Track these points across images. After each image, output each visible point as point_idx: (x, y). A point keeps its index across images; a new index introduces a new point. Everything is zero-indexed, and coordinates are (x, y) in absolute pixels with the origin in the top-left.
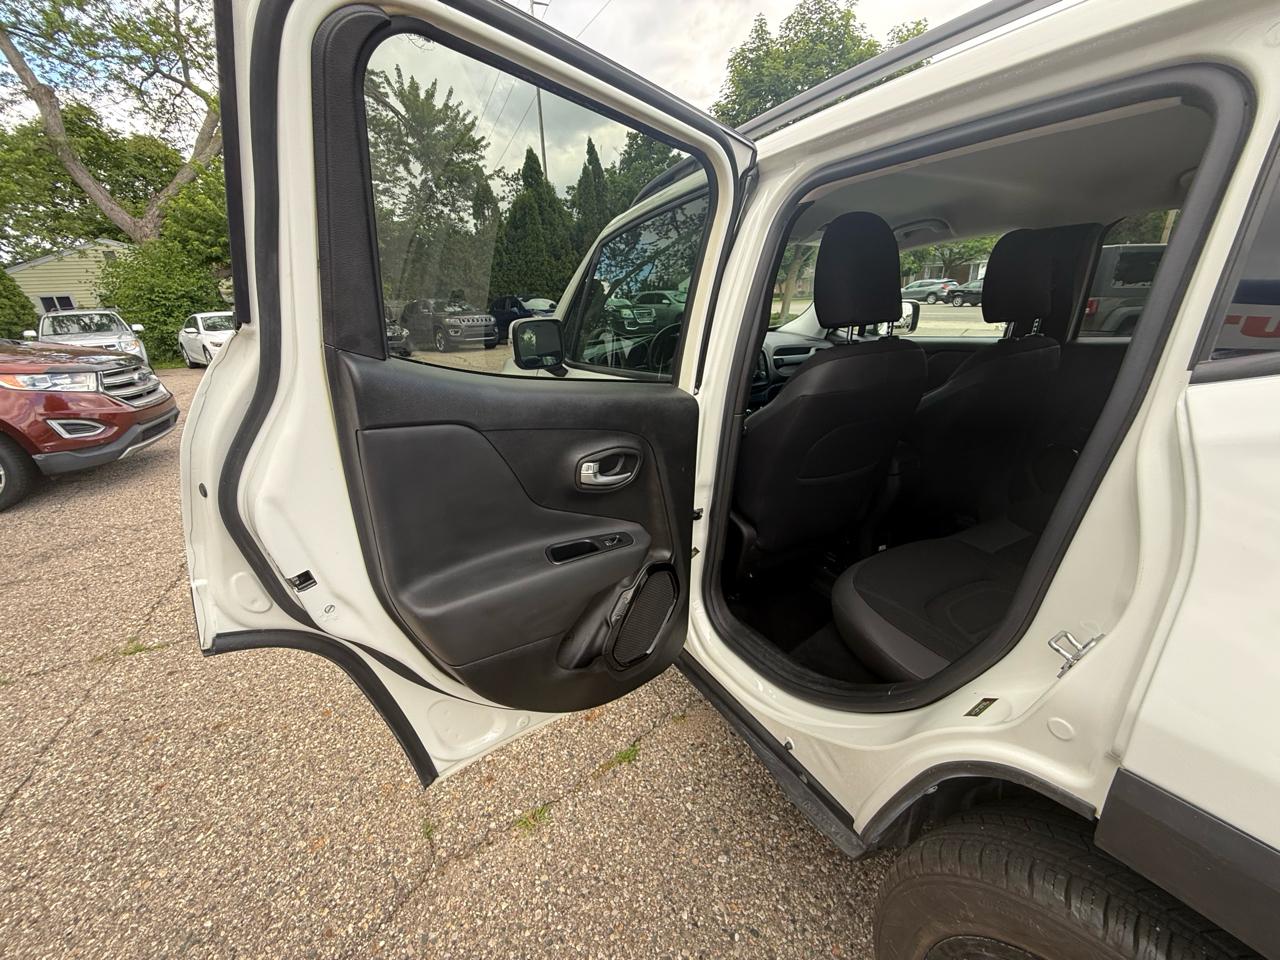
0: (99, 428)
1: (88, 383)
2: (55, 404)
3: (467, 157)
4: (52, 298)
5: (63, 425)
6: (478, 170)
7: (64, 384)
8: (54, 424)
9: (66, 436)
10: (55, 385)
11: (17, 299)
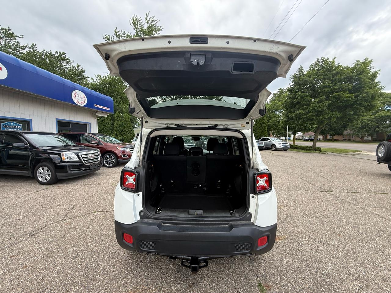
0: (127, 156)
1: (128, 150)
2: (124, 152)
7: (125, 149)
8: (122, 155)
9: (123, 157)
11: (133, 134)
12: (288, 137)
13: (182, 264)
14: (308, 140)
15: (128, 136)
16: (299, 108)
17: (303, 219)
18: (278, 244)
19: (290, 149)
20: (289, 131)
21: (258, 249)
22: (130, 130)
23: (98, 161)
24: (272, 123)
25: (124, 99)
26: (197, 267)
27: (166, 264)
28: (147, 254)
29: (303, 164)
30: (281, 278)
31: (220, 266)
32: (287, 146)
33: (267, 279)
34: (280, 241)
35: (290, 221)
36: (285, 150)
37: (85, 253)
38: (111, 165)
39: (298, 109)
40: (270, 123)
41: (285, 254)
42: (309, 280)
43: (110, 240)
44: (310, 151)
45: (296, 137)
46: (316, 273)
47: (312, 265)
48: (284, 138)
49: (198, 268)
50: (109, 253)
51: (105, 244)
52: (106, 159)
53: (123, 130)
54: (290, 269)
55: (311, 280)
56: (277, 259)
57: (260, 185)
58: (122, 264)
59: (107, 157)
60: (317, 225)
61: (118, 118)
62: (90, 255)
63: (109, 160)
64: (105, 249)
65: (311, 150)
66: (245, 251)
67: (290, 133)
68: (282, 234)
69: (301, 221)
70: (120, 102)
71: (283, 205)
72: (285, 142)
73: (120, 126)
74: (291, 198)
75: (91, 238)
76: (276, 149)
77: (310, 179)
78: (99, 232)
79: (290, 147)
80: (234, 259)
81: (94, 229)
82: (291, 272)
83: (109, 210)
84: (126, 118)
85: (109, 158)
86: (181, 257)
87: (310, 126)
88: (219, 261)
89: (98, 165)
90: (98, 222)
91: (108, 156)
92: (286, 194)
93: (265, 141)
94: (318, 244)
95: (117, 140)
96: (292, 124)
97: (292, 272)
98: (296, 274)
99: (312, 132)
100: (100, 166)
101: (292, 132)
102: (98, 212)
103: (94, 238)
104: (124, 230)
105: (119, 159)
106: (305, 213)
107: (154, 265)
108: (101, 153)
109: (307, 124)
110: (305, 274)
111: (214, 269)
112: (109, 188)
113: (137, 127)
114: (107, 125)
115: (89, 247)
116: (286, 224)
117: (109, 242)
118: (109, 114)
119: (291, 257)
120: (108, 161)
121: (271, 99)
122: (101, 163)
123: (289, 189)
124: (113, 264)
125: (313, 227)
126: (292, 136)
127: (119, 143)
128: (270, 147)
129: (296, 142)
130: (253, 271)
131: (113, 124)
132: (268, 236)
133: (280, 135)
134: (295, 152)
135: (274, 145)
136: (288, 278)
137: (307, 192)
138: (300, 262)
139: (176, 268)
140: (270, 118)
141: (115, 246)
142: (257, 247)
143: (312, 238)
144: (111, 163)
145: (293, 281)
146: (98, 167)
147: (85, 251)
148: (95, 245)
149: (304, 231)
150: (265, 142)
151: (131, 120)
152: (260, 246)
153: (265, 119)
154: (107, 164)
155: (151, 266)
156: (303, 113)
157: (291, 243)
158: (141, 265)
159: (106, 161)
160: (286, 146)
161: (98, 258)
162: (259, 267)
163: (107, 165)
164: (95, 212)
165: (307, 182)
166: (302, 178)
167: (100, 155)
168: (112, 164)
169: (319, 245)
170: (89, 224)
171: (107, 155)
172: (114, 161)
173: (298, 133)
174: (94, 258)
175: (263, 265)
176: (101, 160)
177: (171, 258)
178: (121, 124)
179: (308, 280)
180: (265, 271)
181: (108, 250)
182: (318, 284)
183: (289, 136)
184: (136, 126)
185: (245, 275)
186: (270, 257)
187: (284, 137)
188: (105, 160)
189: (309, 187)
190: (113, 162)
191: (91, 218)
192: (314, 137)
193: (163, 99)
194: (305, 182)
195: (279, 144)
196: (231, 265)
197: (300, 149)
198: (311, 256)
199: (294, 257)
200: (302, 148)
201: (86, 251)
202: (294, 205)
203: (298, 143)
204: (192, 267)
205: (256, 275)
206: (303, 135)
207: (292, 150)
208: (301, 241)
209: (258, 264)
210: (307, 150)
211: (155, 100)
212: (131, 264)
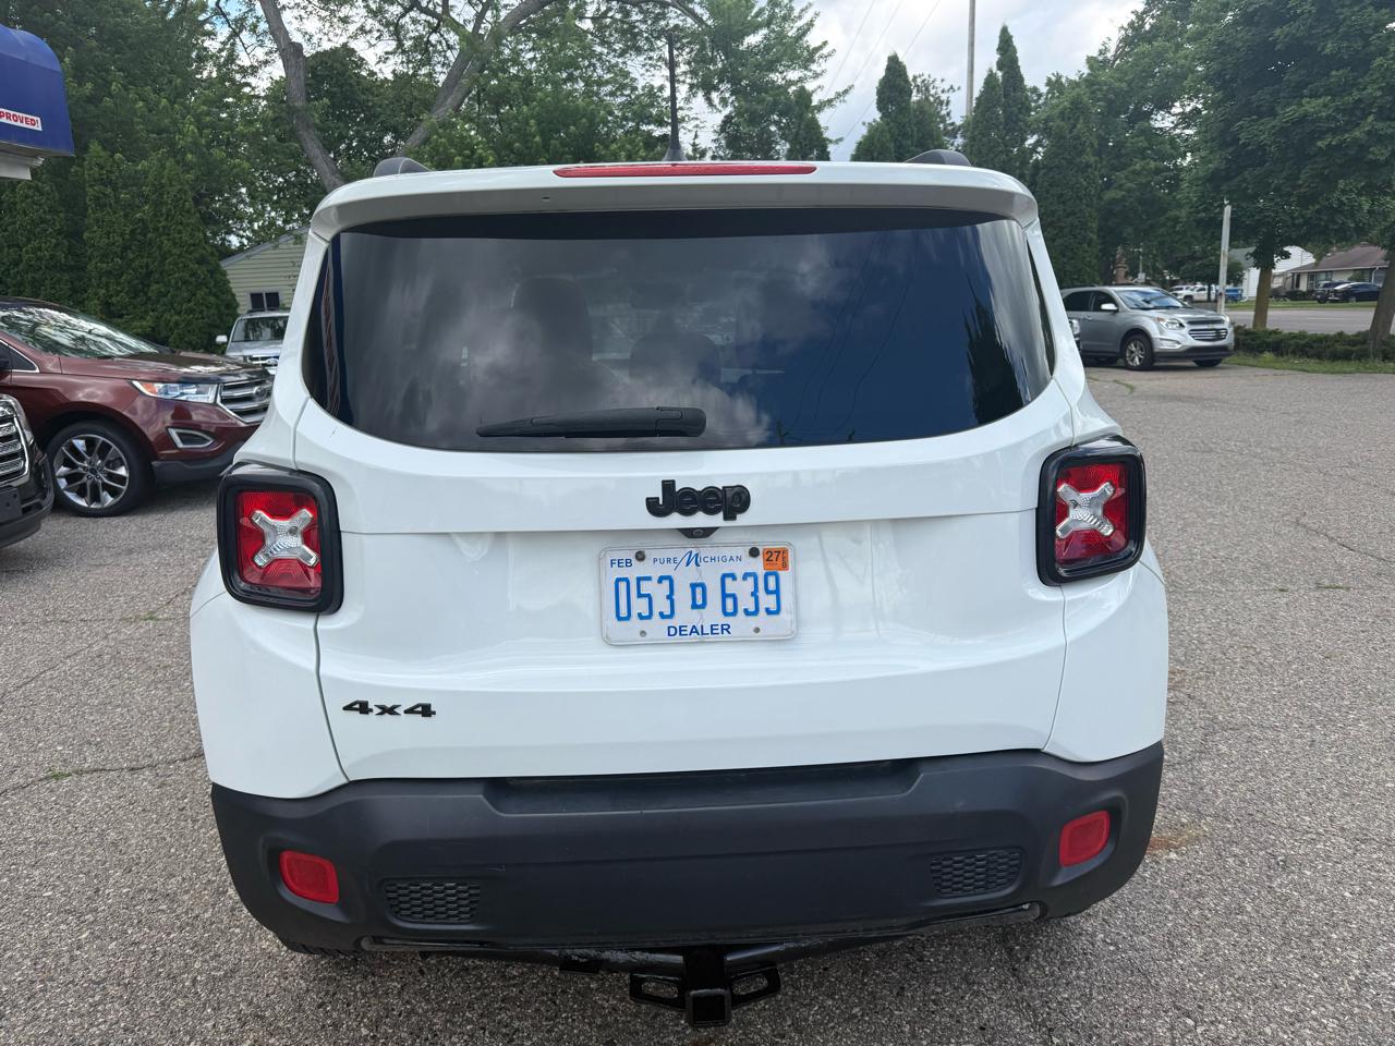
0: (206, 440)
1: (209, 395)
2: (181, 411)
3: (793, 75)
4: (261, 294)
5: (179, 435)
6: (804, 96)
7: (191, 394)
8: (174, 433)
9: (181, 445)
10: (182, 394)
11: (224, 297)
12: (1228, 283)
13: (637, 993)
14: (1346, 297)
15: (192, 311)
16: (1300, 86)
17: (1301, 737)
18: (1160, 867)
19: (1234, 358)
20: (1231, 246)
21: (1058, 882)
22: (202, 271)
23: (18, 473)
24: (1129, 191)
25: (130, 47)
26: (721, 997)
27: (538, 1010)
28: (422, 972)
29: (1311, 442)
30: (1172, 1029)
31: (841, 998)
32: (1219, 335)
33: (1099, 1036)
34: (1173, 856)
35: (1224, 749)
36: (1203, 360)
37: (44, 990)
38: (109, 500)
39: (1297, 93)
40: (1119, 194)
41: (1197, 912)
42: (1321, 1024)
43: (184, 918)
44: (1353, 365)
45: (1276, 283)
46: (1358, 989)
47: (1337, 957)
48: (1196, 291)
49: (727, 1002)
50: (194, 981)
51: (161, 939)
52: (67, 463)
53: (149, 274)
54: (1221, 983)
55: (1332, 1024)
56: (1154, 940)
57: (1074, 528)
58: (279, 1028)
59: (73, 449)
60: (1373, 760)
61: (109, 190)
62: (81, 998)
63: (93, 471)
64: (163, 966)
65: (1362, 356)
66: (986, 888)
67: (1240, 254)
68: (1184, 820)
69: (1286, 748)
70: (108, 71)
71: (1190, 671)
72: (1208, 314)
73: (125, 248)
74: (1232, 633)
75: (69, 912)
76: (1156, 361)
77: (1344, 524)
78: (111, 881)
79: (1236, 340)
80: (921, 960)
81: (76, 867)
82: (1229, 993)
83: (147, 761)
84: (159, 188)
85: (89, 452)
86: (621, 957)
87: (1366, 207)
88: (833, 973)
89: (23, 501)
90: (88, 829)
91: (80, 444)
92: (1209, 610)
93: (1086, 309)
94: (1375, 856)
95: (120, 336)
96: (1255, 197)
97: (1233, 995)
98: (1255, 1002)
99: (1373, 248)
100: (39, 506)
101: (1252, 250)
102: (80, 773)
103: (82, 914)
104: (280, 835)
105: (157, 459)
106: (1310, 708)
107: (469, 1021)
108: (33, 423)
109: (1344, 192)
110: (1299, 1000)
111: (813, 1016)
112: (122, 637)
113: (241, 248)
114: (35, 244)
115: (65, 959)
116: (1205, 767)
117: (181, 928)
118: (40, 161)
119: (1232, 928)
120: (81, 476)
121: (1131, 24)
122: (42, 491)
123: (1223, 582)
124: (226, 1031)
125: (1354, 774)
126: (1252, 277)
127: (140, 356)
128: (1118, 350)
129: (1270, 313)
130: (1025, 1007)
131: (75, 234)
132: (1114, 811)
133: (1174, 269)
134: (1267, 371)
135: (1139, 334)
136: (1212, 1023)
137: (1325, 592)
138: (1273, 947)
139: (599, 1027)
140: (1118, 156)
141: (220, 946)
142: (1055, 869)
143: (1343, 829)
144: (106, 487)
145: (1234, 1035)
146: (26, 510)
147: (42, 981)
148: (100, 948)
149: (1303, 795)
150: (1083, 314)
151: (197, 201)
152: (1067, 865)
153: (1088, 166)
154: (81, 493)
155: (453, 1024)
156: (1328, 118)
157: (1231, 860)
158: (395, 1026)
159: (70, 478)
160: (1212, 334)
161: (132, 1010)
162: (1055, 985)
163: (82, 503)
164: (57, 777)
165: (1332, 539)
166: (1304, 520)
167: (29, 435)
168: (114, 492)
169: (1379, 859)
170: (38, 843)
171: (76, 435)
172: (122, 471)
173: (1287, 255)
174: (105, 1013)
175: (1078, 977)
176: (36, 470)
177: (568, 965)
178: (133, 231)
179: (1315, 1024)
180: (1090, 1000)
181: (187, 968)
182: (1365, 1037)
183: (1235, 276)
184: (234, 241)
185: (982, 1029)
186: (1118, 934)
187: (1199, 285)
188: (63, 469)
189: (1340, 568)
190: (121, 479)
191: (40, 810)
192: (1382, 275)
193: (408, 44)
194: (1320, 542)
195: (1170, 331)
196: (902, 988)
197: (1294, 353)
198: (1333, 915)
199: (1246, 926)
200: (1309, 345)
201: (52, 979)
202: (1252, 669)
203: (1286, 319)
204: (696, 999)
205: (1043, 1024)
206: (1316, 265)
207: (1251, 361)
208: (1286, 846)
209: (1052, 974)
210: (1335, 357)
211: (353, 51)
212: (333, 1024)
